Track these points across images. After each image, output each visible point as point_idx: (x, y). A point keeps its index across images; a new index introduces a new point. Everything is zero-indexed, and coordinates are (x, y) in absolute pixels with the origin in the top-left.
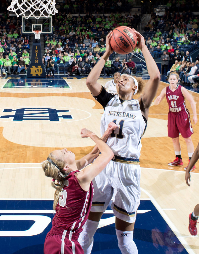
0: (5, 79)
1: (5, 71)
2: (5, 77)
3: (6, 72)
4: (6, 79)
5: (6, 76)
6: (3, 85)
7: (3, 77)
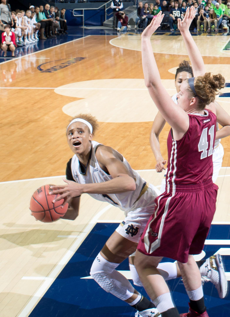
0: (226, 36)
1: (227, 23)
2: (226, 34)
3: (228, 26)
4: (228, 36)
5: (228, 31)
6: (223, 45)
7: (224, 34)
